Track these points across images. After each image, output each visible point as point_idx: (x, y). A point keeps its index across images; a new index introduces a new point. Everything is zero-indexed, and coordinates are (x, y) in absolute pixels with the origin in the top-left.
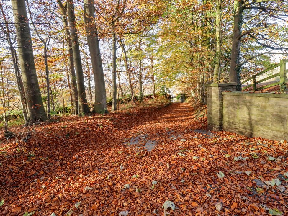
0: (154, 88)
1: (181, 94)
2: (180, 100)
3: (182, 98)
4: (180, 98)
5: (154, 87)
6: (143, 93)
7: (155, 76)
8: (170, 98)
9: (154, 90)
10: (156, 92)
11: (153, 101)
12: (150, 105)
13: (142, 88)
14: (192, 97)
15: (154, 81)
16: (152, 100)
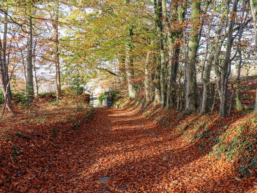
0: (58, 80)
1: (106, 93)
2: (104, 103)
3: (108, 99)
4: (106, 99)
5: (59, 78)
6: (35, 88)
7: (61, 60)
8: (88, 99)
9: (58, 84)
10: (62, 88)
11: (56, 105)
12: (50, 115)
13: (34, 79)
14: (131, 99)
15: (58, 67)
16: (53, 103)
